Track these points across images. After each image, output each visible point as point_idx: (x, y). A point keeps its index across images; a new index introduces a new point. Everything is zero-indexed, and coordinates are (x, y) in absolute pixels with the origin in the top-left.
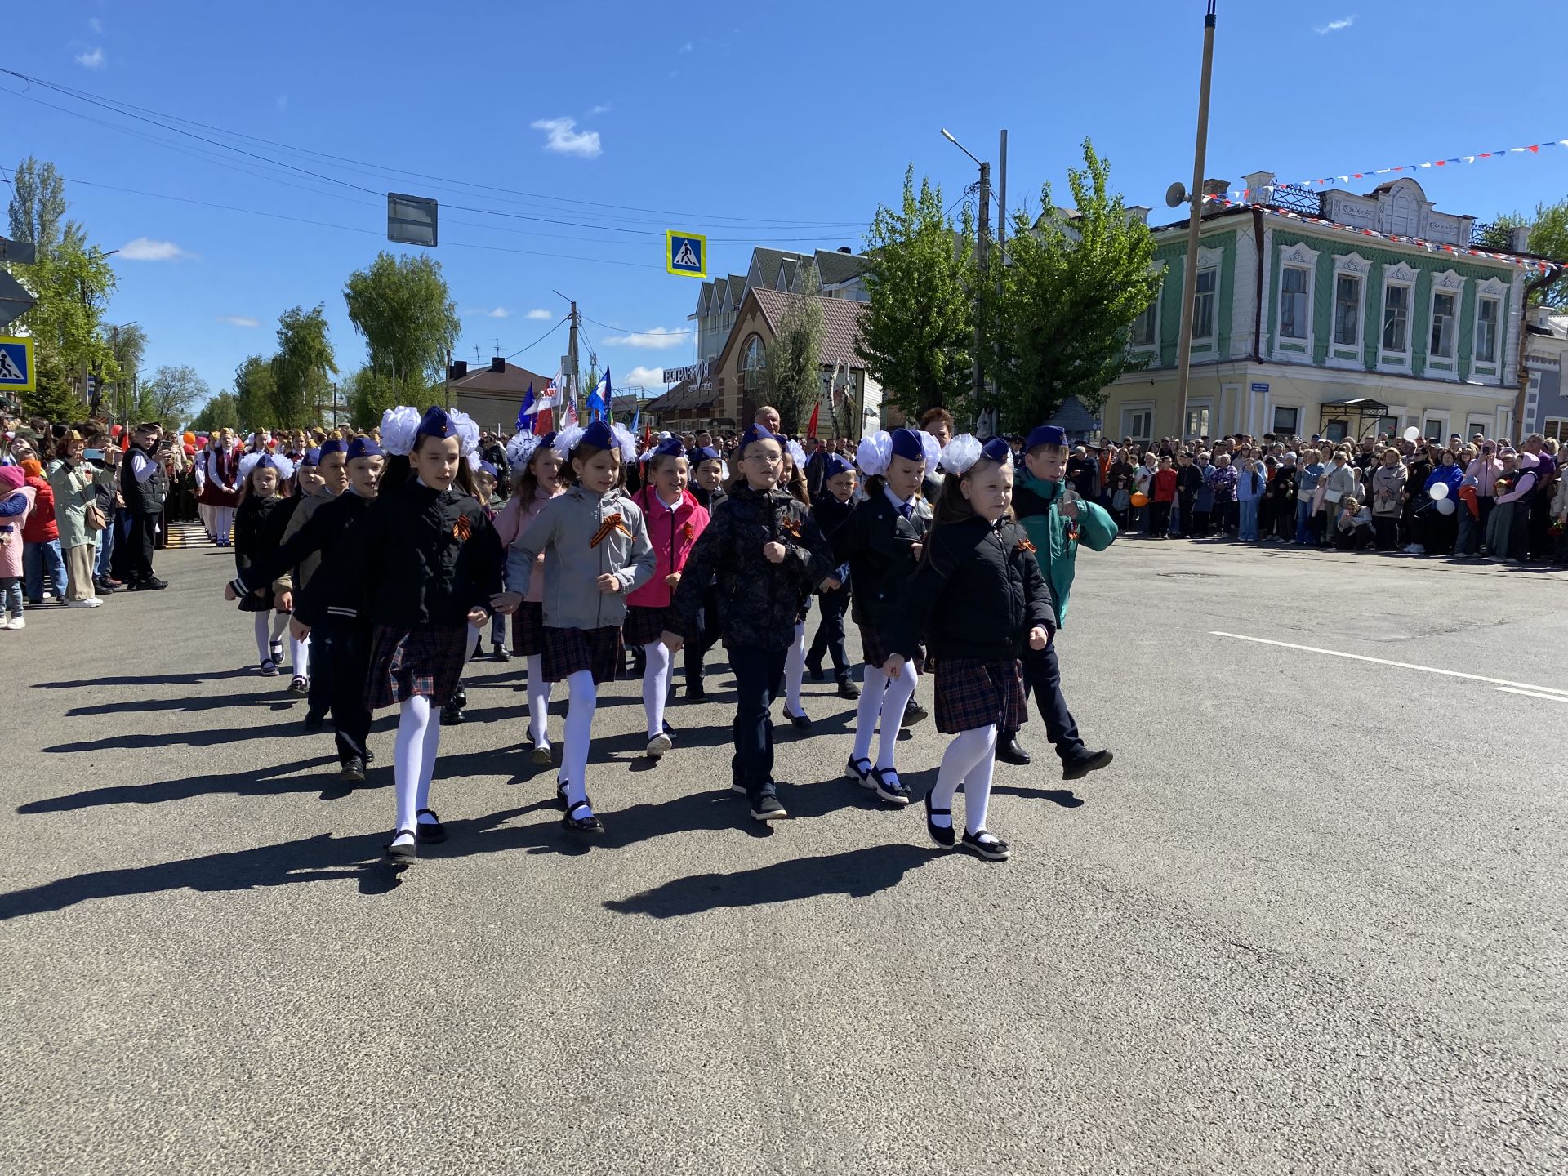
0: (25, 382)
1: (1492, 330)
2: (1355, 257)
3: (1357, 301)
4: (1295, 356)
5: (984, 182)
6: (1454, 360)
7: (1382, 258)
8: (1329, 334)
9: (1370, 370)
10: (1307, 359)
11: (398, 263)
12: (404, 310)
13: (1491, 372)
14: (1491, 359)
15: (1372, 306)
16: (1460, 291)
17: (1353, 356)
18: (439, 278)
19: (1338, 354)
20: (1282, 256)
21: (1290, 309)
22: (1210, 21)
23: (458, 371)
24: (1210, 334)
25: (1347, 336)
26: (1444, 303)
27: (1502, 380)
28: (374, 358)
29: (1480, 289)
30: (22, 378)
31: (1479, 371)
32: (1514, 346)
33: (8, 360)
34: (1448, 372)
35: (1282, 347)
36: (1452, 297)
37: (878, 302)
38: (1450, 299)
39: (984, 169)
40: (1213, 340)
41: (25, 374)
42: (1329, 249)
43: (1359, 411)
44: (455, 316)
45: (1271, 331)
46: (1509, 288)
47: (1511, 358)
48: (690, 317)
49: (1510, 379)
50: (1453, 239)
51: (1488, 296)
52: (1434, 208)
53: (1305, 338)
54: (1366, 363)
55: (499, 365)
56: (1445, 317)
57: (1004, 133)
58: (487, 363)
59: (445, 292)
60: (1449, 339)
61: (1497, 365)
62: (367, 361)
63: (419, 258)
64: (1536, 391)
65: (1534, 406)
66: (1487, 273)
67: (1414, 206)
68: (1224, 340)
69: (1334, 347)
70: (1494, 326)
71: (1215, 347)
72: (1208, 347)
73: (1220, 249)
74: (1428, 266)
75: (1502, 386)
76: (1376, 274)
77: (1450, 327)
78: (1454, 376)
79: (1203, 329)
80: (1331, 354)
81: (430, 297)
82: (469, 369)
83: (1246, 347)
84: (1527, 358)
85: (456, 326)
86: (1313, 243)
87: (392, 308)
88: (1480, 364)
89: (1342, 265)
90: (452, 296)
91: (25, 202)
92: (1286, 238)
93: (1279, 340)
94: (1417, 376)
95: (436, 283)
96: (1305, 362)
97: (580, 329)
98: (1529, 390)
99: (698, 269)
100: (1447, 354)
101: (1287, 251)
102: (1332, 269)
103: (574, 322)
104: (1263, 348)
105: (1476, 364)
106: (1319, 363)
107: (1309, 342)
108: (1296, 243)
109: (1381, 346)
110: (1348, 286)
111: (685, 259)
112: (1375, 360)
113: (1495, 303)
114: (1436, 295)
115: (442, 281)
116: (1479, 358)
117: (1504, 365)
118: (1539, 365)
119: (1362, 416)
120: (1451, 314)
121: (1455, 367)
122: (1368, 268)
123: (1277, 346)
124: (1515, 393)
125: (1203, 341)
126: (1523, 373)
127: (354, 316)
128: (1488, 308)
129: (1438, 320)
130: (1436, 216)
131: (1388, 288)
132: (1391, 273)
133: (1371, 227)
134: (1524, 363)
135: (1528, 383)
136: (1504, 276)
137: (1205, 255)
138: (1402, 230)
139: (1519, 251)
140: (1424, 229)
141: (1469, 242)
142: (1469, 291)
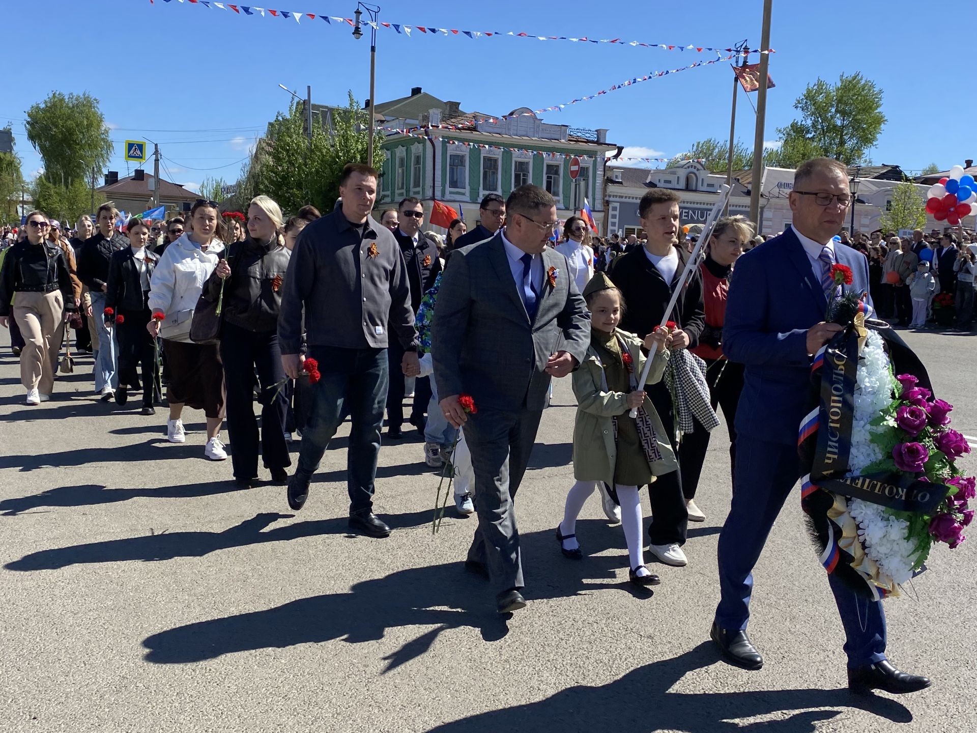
1: (585, 182)
2: (492, 147)
3: (497, 169)
4: (458, 197)
6: (560, 197)
7: (508, 147)
8: (479, 185)
10: (468, 199)
11: (67, 100)
12: (71, 134)
15: (506, 172)
16: (562, 163)
18: (97, 110)
20: (448, 149)
21: (455, 174)
22: (373, 49)
23: (112, 178)
24: (419, 186)
26: (553, 170)
27: (594, 207)
28: (47, 167)
32: (600, 190)
35: (451, 193)
39: (305, 103)
40: (420, 189)
44: (109, 139)
45: (443, 185)
46: (595, 162)
47: (599, 195)
49: (599, 205)
50: (557, 137)
53: (465, 188)
55: (139, 175)
56: (553, 176)
57: (309, 87)
58: (132, 173)
59: (101, 121)
60: (558, 187)
61: (590, 199)
62: (42, 171)
63: (82, 96)
64: (617, 213)
65: (617, 220)
67: (532, 121)
68: (423, 189)
70: (587, 180)
71: (421, 193)
72: (418, 193)
73: (422, 144)
74: (539, 151)
76: (507, 155)
77: (558, 181)
79: (417, 184)
81: (90, 126)
82: (119, 178)
83: (429, 193)
84: (610, 196)
87: (62, 132)
90: (106, 125)
93: (448, 189)
95: (95, 114)
96: (464, 200)
97: (161, 161)
98: (611, 212)
99: (141, 158)
100: (556, 194)
102: (479, 153)
103: (157, 157)
104: (438, 194)
106: (474, 200)
107: (467, 190)
110: (490, 163)
111: (135, 153)
113: (587, 168)
114: (548, 166)
115: (99, 113)
117: (594, 199)
118: (618, 199)
120: (559, 175)
122: (500, 153)
123: (447, 192)
124: (602, 214)
125: (417, 189)
126: (607, 203)
127: (32, 137)
129: (549, 177)
130: (545, 125)
131: (516, 162)
132: (517, 155)
133: (504, 132)
134: (607, 198)
135: (610, 209)
136: (591, 154)
137: (418, 147)
138: (524, 133)
139: (601, 141)
140: (538, 132)
141: (567, 138)
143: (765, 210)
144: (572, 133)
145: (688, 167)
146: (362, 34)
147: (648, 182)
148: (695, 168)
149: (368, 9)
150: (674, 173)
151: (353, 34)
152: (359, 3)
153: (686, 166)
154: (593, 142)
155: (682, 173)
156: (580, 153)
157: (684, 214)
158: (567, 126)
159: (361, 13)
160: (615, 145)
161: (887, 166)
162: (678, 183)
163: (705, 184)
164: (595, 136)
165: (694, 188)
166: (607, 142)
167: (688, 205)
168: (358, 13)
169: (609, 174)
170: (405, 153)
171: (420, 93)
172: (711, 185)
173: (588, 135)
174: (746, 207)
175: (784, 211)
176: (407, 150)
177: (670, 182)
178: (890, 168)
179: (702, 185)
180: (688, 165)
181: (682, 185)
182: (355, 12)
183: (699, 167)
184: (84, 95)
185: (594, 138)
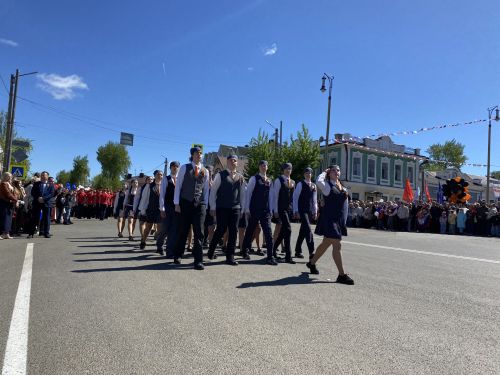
1: (412, 175)
3: (374, 166)
4: (358, 180)
5: (277, 133)
6: (402, 182)
7: (381, 155)
8: (366, 175)
9: (378, 184)
12: (116, 158)
14: (412, 182)
15: (378, 167)
16: (402, 164)
17: (373, 180)
19: (369, 180)
20: (353, 155)
21: (356, 167)
22: (330, 98)
23: (129, 177)
25: (371, 175)
26: (398, 167)
27: (415, 188)
29: (408, 164)
33: (19, 171)
34: (400, 185)
35: (354, 178)
37: (250, 161)
38: (400, 166)
39: (277, 130)
42: (366, 153)
43: (376, 195)
44: (130, 160)
45: (350, 173)
50: (399, 151)
51: (410, 166)
52: (394, 143)
54: (377, 182)
55: (142, 175)
56: (398, 171)
58: (138, 174)
60: (400, 177)
62: (101, 173)
66: (410, 160)
67: (389, 143)
69: (368, 178)
70: (412, 173)
74: (392, 157)
76: (379, 160)
77: (400, 174)
78: (402, 186)
80: (367, 180)
85: (129, 163)
86: (361, 151)
89: (369, 157)
90: (129, 155)
92: (353, 150)
93: (353, 176)
94: (391, 186)
96: (360, 182)
100: (400, 181)
101: (354, 153)
103: (166, 164)
106: (364, 182)
107: (361, 176)
108: (357, 151)
109: (381, 178)
110: (371, 162)
112: (380, 182)
113: (412, 168)
120: (400, 170)
121: (402, 184)
128: (410, 169)
129: (396, 172)
130: (394, 145)
131: (382, 163)
132: (383, 160)
133: (377, 147)
136: (415, 161)
137: (334, 154)
138: (385, 149)
139: (417, 154)
140: (391, 149)
141: (404, 152)
142: (405, 165)
144: (406, 150)
145: (454, 170)
146: (325, 90)
147: (436, 176)
149: (328, 77)
151: (321, 89)
152: (324, 73)
154: (414, 155)
155: (451, 173)
158: (404, 146)
166: (420, 155)
168: (324, 78)
173: (411, 151)
176: (324, 156)
185: (413, 152)
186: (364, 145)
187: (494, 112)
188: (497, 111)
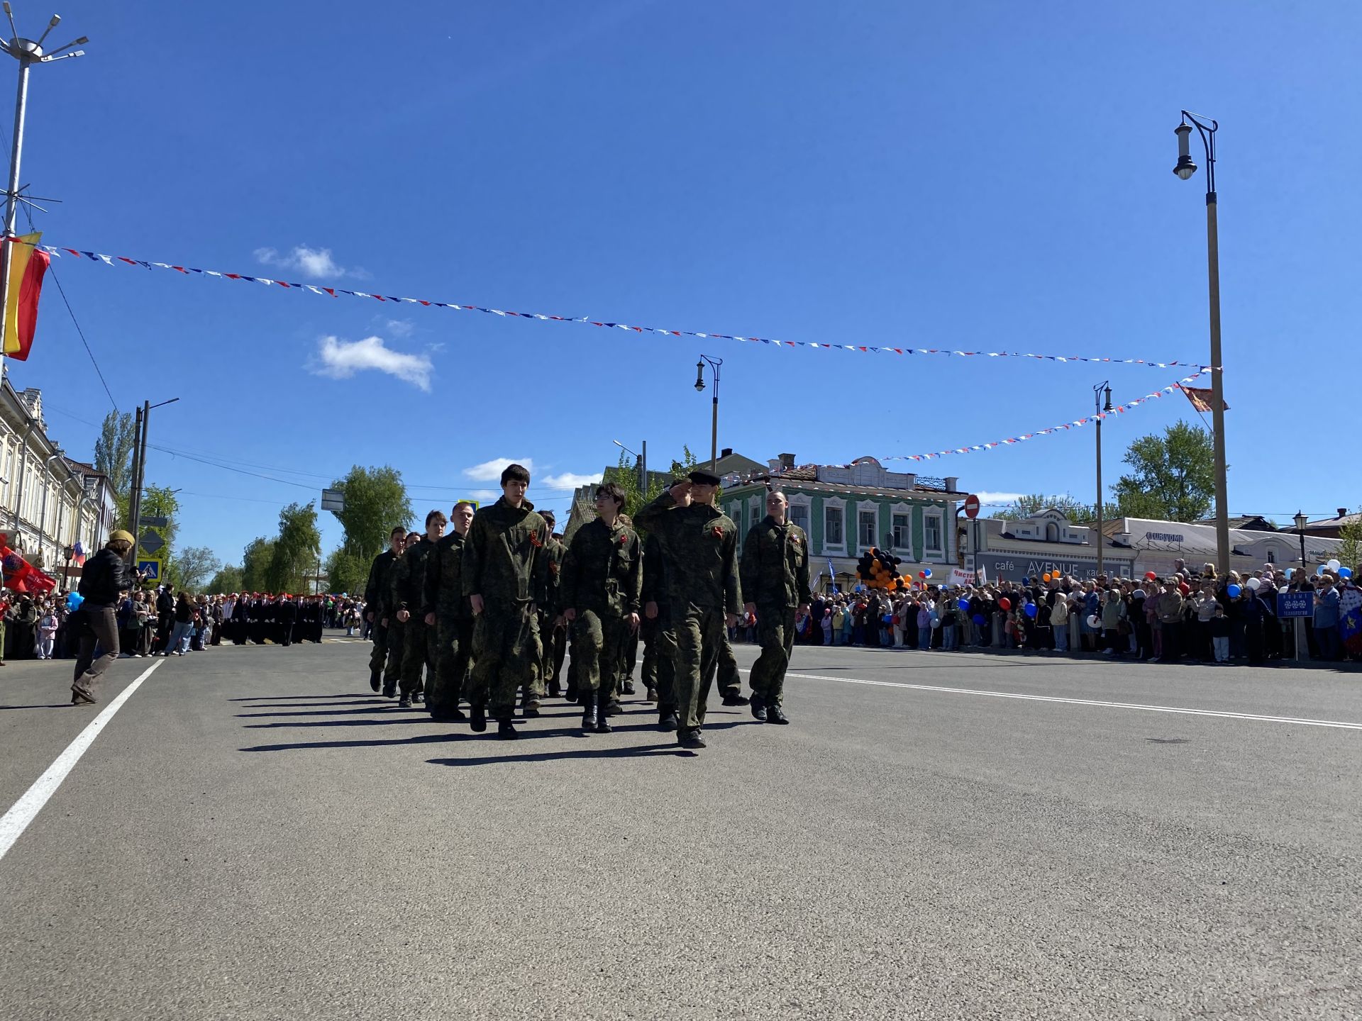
0: (156, 578)
1: (936, 534)
2: (836, 498)
3: (841, 520)
6: (910, 550)
7: (854, 498)
8: (824, 539)
9: (853, 557)
11: (367, 473)
12: (371, 506)
13: (940, 556)
14: (937, 547)
15: (851, 522)
16: (910, 513)
17: (841, 549)
18: (399, 482)
19: (828, 548)
22: (715, 400)
26: (900, 520)
27: (947, 560)
28: (347, 542)
29: (924, 511)
30: (155, 575)
31: (928, 555)
32: (953, 542)
33: (151, 569)
34: (907, 557)
36: (906, 516)
38: (905, 517)
39: (639, 457)
41: (156, 573)
42: (818, 496)
43: (846, 579)
46: (946, 512)
47: (952, 547)
48: (567, 512)
49: (952, 559)
50: (903, 486)
51: (930, 515)
52: (887, 471)
54: (849, 553)
56: (901, 527)
57: (644, 442)
59: (403, 491)
60: (907, 539)
61: (943, 552)
62: (342, 544)
67: (876, 470)
69: (826, 545)
70: (939, 533)
73: (760, 496)
74: (885, 501)
75: (947, 563)
76: (851, 507)
77: (907, 533)
78: (912, 558)
80: (825, 548)
81: (392, 496)
84: (964, 548)
86: (808, 492)
87: (361, 504)
88: (931, 552)
89: (827, 503)
91: (107, 441)
95: (396, 486)
98: (966, 566)
100: (906, 546)
102: (823, 504)
105: (925, 551)
106: (819, 554)
108: (799, 492)
109: (858, 543)
110: (834, 514)
112: (856, 551)
113: (938, 518)
114: (895, 516)
115: (401, 484)
116: (928, 548)
117: (947, 551)
119: (848, 581)
120: (907, 526)
121: (912, 554)
122: (845, 504)
126: (962, 556)
128: (932, 522)
129: (896, 528)
130: (889, 475)
131: (861, 513)
132: (861, 506)
133: (847, 482)
134: (961, 550)
135: (966, 562)
136: (943, 505)
137: (755, 499)
138: (867, 483)
139: (951, 490)
140: (883, 482)
141: (915, 488)
142: (917, 513)
143: (1135, 563)
144: (919, 482)
145: (1048, 517)
146: (704, 387)
147: (1003, 532)
148: (1055, 517)
149: (710, 362)
150: (1033, 523)
151: (696, 386)
152: (702, 356)
153: (1045, 516)
154: (942, 491)
155: (1042, 524)
156: (928, 503)
157: (1047, 567)
158: (914, 475)
159: (703, 366)
160: (967, 494)
161: (1249, 517)
162: (1038, 534)
163: (1067, 535)
164: (944, 485)
165: (1056, 539)
166: (957, 491)
167: (1051, 558)
168: (700, 365)
169: (961, 525)
170: (740, 506)
171: (731, 453)
172: (1075, 536)
173: (936, 484)
174: (1093, 558)
175: (1157, 564)
176: (743, 502)
177: (1028, 533)
178: (1252, 520)
179: (1064, 536)
180: (1046, 515)
181: (1042, 536)
182: (698, 365)
183: (1060, 517)
184: (385, 467)
185: (942, 486)
186: (816, 479)
187: (1104, 393)
188: (1108, 390)
